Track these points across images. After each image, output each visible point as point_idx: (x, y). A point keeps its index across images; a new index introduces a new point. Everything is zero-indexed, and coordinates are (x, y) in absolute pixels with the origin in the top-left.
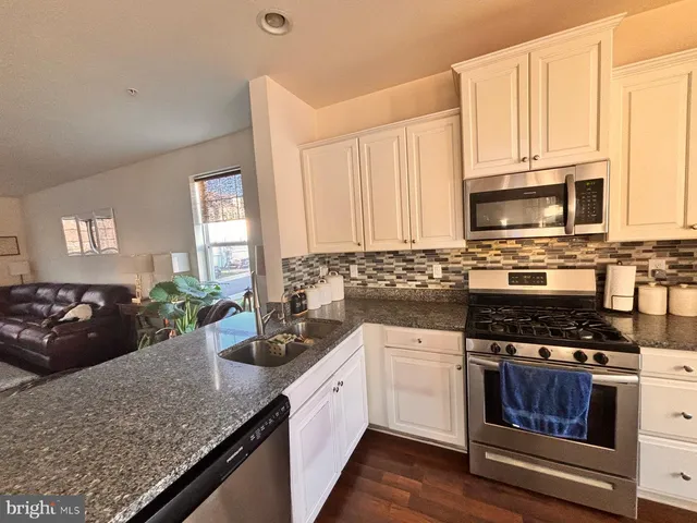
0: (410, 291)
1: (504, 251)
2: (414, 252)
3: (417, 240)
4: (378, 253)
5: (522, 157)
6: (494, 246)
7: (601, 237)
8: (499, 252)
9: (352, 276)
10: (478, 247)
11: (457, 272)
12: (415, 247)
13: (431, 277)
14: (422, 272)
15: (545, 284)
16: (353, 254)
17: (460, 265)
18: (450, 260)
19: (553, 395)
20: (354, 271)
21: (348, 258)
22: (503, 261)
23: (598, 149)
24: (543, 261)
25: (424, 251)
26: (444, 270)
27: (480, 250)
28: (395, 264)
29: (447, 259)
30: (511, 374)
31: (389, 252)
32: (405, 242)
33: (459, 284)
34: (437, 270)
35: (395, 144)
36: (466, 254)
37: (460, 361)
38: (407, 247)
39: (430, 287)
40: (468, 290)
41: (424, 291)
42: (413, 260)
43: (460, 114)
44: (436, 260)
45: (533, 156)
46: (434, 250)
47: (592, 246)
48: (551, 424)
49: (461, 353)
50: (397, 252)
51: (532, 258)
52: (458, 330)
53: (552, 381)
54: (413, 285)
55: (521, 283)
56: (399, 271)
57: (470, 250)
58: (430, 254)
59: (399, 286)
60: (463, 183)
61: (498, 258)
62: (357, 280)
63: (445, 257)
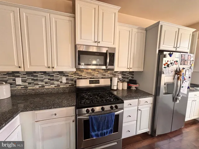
0: (52, 89)
1: (87, 73)
2: (54, 72)
3: (55, 67)
4: (35, 72)
5: (95, 41)
6: (85, 71)
7: (113, 70)
8: (86, 73)
9: (17, 83)
10: (79, 71)
11: (72, 80)
12: (54, 70)
13: (61, 82)
14: (58, 81)
15: (99, 83)
16: (18, 72)
17: (73, 78)
18: (69, 76)
19: (105, 123)
20: (19, 81)
21: (14, 74)
22: (87, 76)
23: (114, 44)
24: (98, 76)
25: (58, 72)
26: (67, 79)
27: (80, 72)
28: (44, 77)
29: (68, 75)
30: (93, 120)
31: (41, 72)
32: (49, 67)
33: (72, 85)
34: (64, 80)
35: (43, 20)
36: (75, 73)
37: (74, 118)
38: (50, 70)
39: (61, 86)
40: (76, 87)
41: (58, 88)
42: (53, 76)
43: (75, 18)
44: (64, 76)
45: (99, 41)
46: (63, 72)
47: (109, 72)
48: (104, 133)
49: (74, 115)
50: (45, 72)
51: (95, 75)
52: (73, 106)
53: (105, 118)
54: (53, 86)
55: (93, 83)
56: (47, 80)
57: (77, 72)
58: (61, 73)
59: (46, 87)
60: (75, 46)
61: (86, 75)
62: (21, 85)
63: (67, 74)
